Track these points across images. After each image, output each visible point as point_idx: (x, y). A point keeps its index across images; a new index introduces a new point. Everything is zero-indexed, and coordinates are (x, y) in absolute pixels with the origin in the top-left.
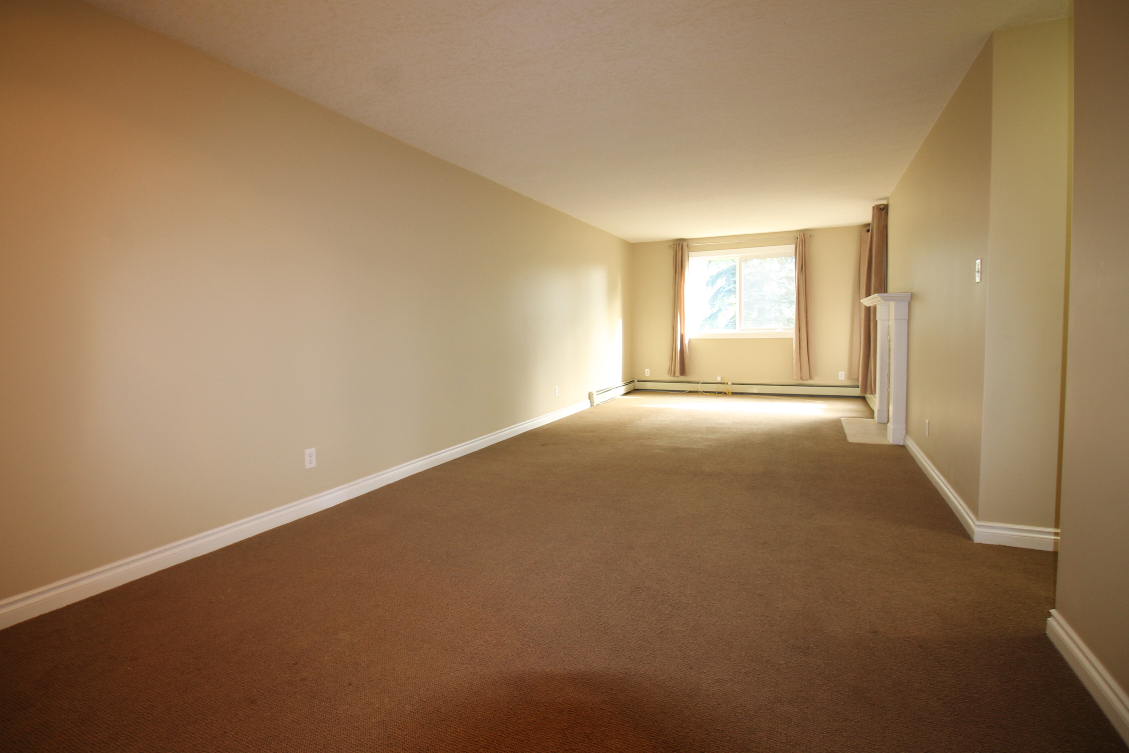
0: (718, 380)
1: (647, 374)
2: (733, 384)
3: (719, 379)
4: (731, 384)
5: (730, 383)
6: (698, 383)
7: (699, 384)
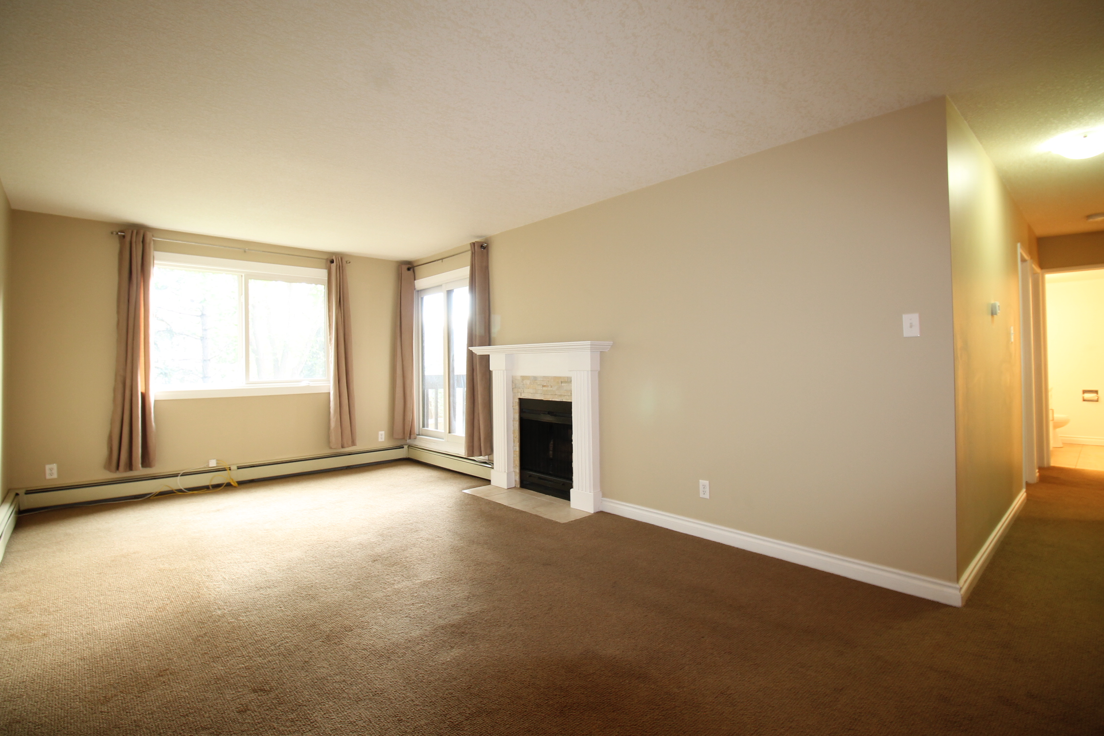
0: (210, 466)
1: (52, 473)
2: (238, 468)
3: (213, 464)
4: (236, 468)
5: (234, 467)
6: (176, 475)
7: (179, 477)
